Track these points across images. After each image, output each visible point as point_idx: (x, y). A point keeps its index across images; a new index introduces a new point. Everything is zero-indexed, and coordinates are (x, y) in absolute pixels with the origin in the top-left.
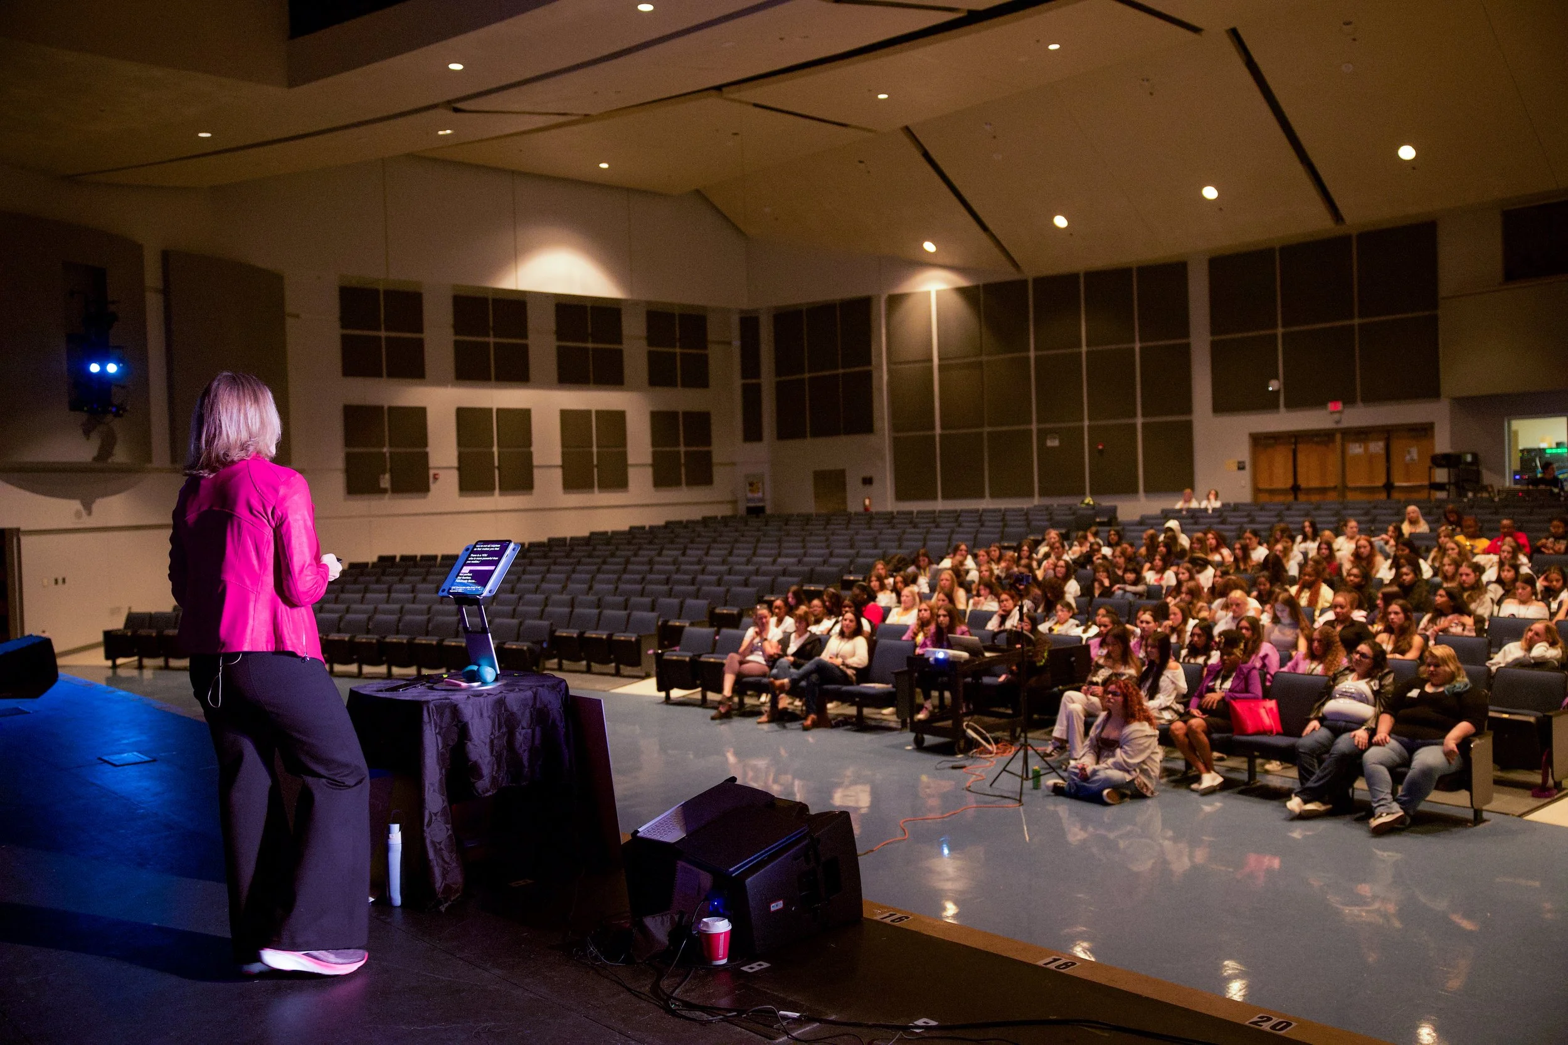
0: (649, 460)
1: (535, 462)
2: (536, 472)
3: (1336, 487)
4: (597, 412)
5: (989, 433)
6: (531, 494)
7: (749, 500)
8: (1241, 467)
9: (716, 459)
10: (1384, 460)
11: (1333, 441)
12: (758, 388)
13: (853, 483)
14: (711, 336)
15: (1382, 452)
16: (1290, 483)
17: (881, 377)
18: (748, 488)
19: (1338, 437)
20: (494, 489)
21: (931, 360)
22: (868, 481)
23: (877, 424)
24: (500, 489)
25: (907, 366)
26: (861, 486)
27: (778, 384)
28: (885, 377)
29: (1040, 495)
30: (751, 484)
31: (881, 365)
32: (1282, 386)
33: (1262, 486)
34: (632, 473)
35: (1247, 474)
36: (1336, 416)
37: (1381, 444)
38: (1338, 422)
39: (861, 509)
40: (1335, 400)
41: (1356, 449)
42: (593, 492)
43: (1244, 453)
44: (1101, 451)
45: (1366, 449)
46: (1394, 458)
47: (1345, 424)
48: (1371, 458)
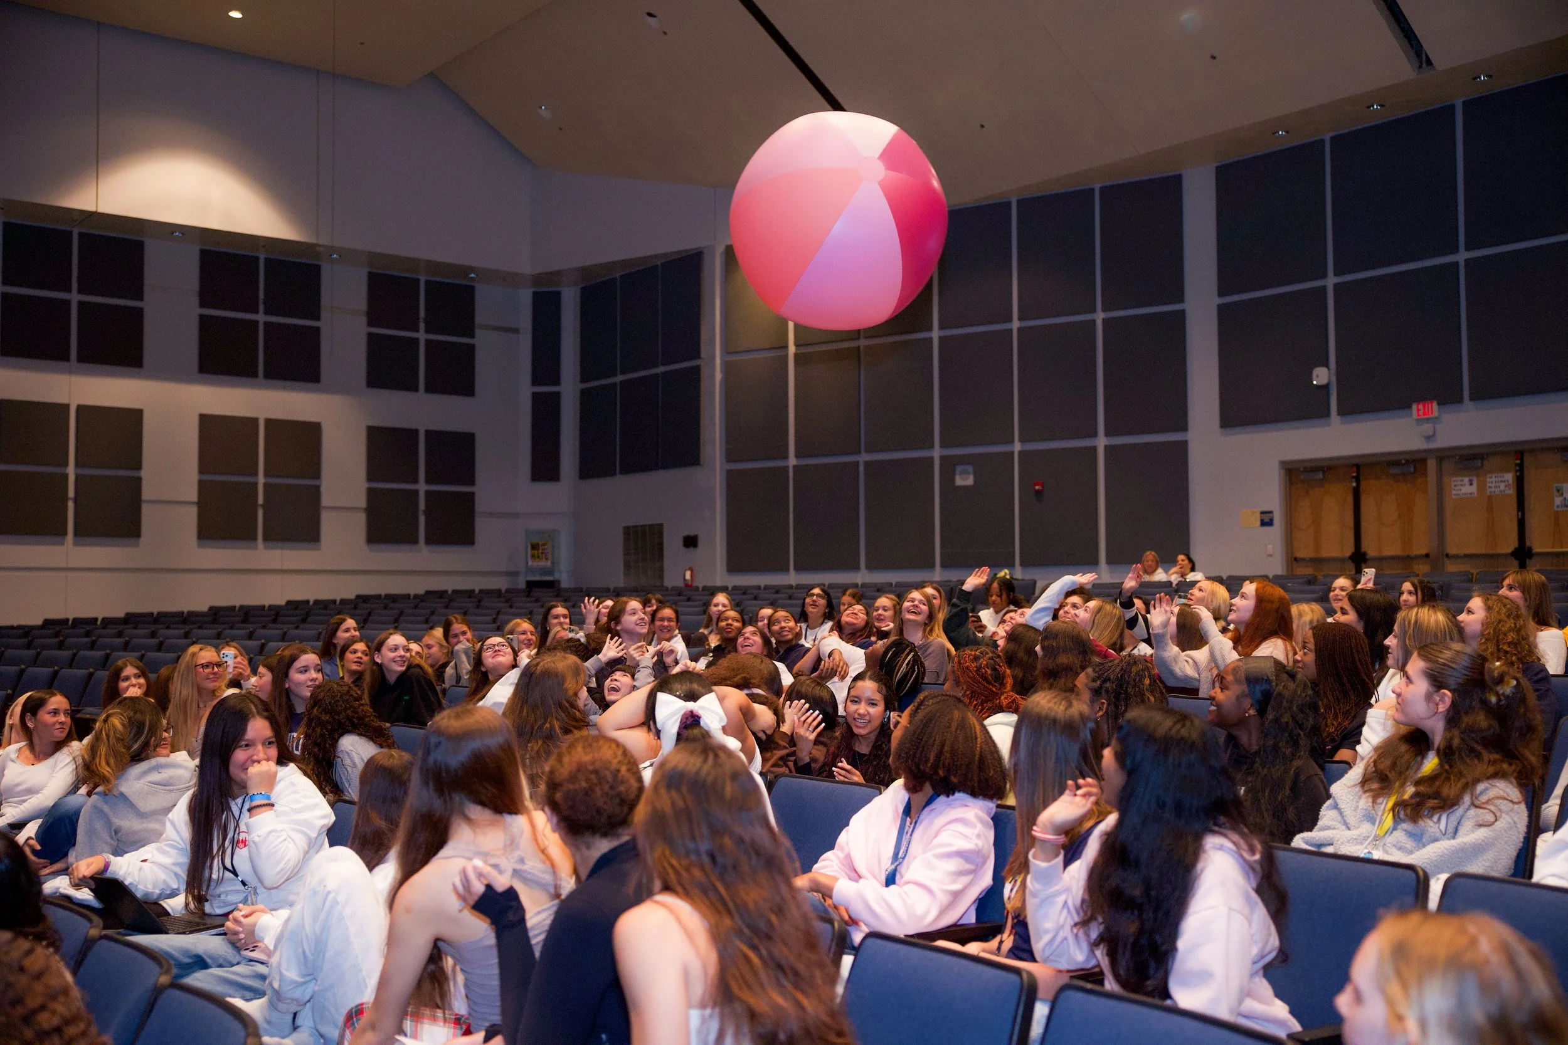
0: (363, 503)
1: (145, 495)
2: (146, 510)
3: (1427, 556)
4: (268, 422)
5: (867, 463)
6: (137, 545)
7: (530, 571)
8: (1266, 521)
9: (480, 506)
10: (1514, 504)
11: (1424, 472)
12: (554, 400)
13: (672, 543)
14: (480, 318)
15: (1511, 491)
16: (1349, 550)
17: (713, 377)
18: (529, 552)
19: (1432, 464)
20: (64, 533)
21: (785, 347)
22: (691, 542)
23: (705, 452)
24: (76, 534)
25: (751, 356)
26: (682, 549)
27: (583, 393)
28: (718, 376)
29: (944, 566)
30: (534, 547)
31: (713, 357)
32: (1334, 379)
33: (1300, 554)
34: (327, 521)
35: (1276, 532)
36: (1427, 428)
37: (1509, 477)
38: (1429, 438)
39: (681, 584)
40: (1424, 399)
41: (1464, 487)
42: (256, 548)
43: (1272, 498)
44: (1037, 492)
45: (1482, 488)
46: (1531, 502)
47: (1443, 441)
48: (1490, 503)
